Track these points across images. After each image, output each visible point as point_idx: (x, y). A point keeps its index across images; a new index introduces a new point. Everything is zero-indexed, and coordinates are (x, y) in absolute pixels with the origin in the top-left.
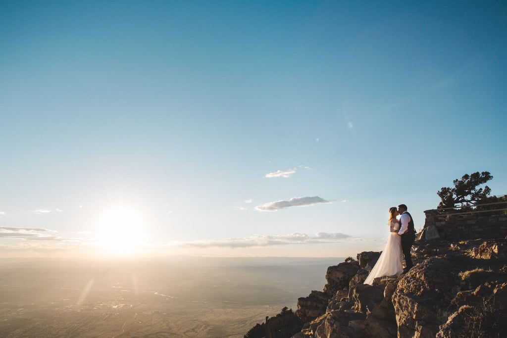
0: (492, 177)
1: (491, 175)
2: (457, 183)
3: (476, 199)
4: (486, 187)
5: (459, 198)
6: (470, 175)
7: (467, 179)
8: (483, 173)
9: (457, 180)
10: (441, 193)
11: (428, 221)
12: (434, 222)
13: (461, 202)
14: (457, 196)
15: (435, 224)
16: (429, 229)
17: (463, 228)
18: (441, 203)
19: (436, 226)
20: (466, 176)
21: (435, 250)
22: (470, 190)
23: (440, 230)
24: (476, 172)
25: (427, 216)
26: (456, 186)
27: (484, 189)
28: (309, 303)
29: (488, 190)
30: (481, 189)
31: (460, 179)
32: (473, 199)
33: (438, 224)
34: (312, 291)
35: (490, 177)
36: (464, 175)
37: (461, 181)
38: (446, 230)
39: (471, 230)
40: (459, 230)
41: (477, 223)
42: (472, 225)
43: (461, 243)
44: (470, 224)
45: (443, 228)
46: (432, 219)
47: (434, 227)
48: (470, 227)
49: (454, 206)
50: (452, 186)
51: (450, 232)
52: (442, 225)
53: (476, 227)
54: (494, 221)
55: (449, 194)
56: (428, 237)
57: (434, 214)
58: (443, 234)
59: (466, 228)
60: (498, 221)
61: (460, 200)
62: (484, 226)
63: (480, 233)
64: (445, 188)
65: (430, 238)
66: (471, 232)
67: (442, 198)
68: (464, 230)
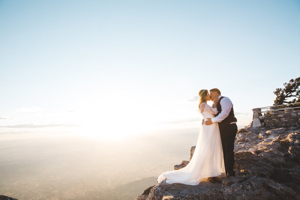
2: (286, 85)
5: (288, 94)
6: (294, 79)
7: (293, 81)
9: (286, 83)
10: (276, 92)
11: (255, 115)
12: (258, 116)
13: (290, 96)
14: (286, 93)
15: (258, 118)
16: (255, 120)
17: (276, 119)
18: (277, 98)
19: (259, 118)
20: (292, 80)
21: (247, 139)
22: (296, 88)
23: (262, 121)
24: (298, 77)
25: (254, 113)
26: (286, 87)
31: (288, 82)
32: (297, 94)
33: (260, 117)
34: (183, 161)
36: (291, 80)
37: (289, 84)
38: (265, 121)
39: (281, 121)
40: (273, 121)
41: (284, 117)
42: (281, 117)
43: (267, 132)
44: (280, 117)
45: (263, 120)
46: (257, 114)
47: (258, 119)
48: (280, 119)
49: (285, 100)
50: (283, 87)
51: (268, 122)
52: (263, 118)
53: (284, 119)
54: (295, 115)
55: (281, 92)
56: (254, 126)
57: (258, 111)
58: (263, 123)
59: (277, 119)
60: (297, 115)
61: (289, 95)
62: (288, 118)
63: (286, 122)
64: (279, 89)
65: (255, 126)
66: (281, 122)
67: (277, 95)
68: (276, 121)
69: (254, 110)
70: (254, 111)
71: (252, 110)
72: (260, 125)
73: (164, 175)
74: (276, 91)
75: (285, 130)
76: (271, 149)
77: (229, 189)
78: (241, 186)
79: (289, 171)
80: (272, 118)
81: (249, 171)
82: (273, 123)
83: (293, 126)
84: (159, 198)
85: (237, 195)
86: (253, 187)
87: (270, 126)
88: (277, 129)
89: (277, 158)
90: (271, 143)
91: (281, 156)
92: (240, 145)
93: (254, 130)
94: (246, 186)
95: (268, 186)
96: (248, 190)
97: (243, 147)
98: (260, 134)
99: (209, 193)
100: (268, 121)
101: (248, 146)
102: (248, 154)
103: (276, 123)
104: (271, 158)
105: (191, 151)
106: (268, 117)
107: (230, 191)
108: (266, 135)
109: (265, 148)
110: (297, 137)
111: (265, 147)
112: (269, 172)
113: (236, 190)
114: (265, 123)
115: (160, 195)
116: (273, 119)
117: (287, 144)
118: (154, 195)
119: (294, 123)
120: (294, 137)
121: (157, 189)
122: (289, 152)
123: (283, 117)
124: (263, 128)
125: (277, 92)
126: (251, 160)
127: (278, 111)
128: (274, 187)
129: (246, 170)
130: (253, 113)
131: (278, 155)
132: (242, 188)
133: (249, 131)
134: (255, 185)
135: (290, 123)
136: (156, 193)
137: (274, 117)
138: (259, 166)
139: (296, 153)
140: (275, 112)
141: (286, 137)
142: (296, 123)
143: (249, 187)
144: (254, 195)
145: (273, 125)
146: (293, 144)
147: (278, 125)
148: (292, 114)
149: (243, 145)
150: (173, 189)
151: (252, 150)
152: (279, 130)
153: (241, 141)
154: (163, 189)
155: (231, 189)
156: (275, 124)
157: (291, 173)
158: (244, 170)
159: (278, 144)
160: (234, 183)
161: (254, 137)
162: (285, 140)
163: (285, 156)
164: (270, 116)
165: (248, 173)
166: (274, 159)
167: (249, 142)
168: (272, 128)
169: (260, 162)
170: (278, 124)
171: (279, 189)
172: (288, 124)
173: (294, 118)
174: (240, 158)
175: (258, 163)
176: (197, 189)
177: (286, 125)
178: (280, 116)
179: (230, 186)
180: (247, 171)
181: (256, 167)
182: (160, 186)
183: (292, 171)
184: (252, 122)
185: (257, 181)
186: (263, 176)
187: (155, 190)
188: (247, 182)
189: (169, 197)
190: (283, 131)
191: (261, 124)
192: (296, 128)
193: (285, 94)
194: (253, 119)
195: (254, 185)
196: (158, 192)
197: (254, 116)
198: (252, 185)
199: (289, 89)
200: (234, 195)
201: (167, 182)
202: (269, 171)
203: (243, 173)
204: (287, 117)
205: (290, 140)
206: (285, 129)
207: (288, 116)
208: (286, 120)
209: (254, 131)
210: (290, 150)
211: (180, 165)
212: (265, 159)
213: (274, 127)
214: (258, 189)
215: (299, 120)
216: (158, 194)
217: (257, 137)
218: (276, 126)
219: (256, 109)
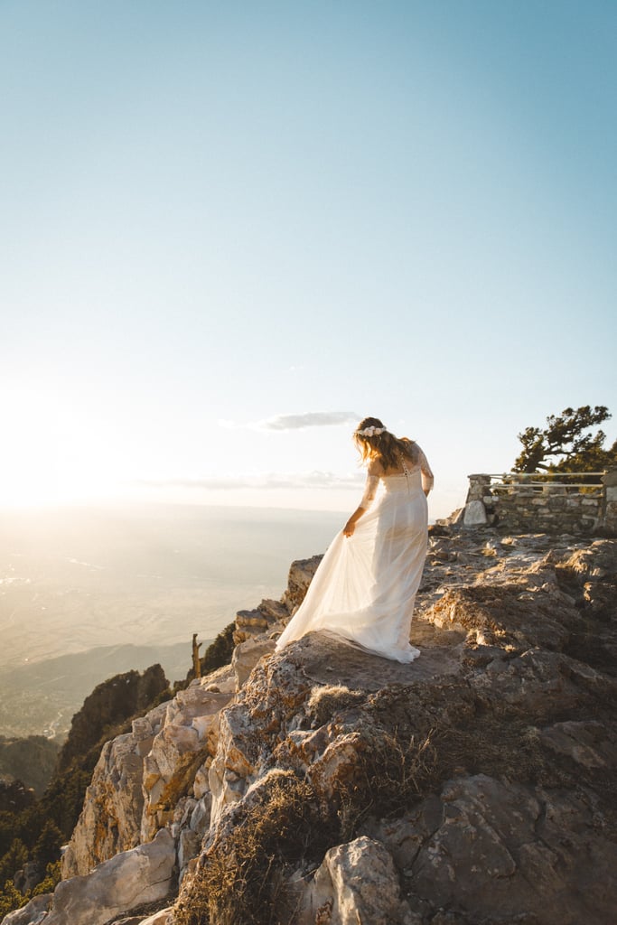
0: (611, 415)
1: (608, 412)
2: (553, 422)
3: (580, 451)
4: (600, 431)
5: (552, 447)
6: (575, 409)
7: (570, 415)
8: (597, 408)
9: (553, 416)
10: (524, 436)
11: (472, 493)
12: (481, 496)
13: (556, 453)
14: (550, 443)
15: (482, 500)
16: (472, 506)
17: (525, 510)
18: (523, 453)
19: (483, 503)
20: (569, 412)
21: (454, 553)
22: (574, 434)
23: (489, 510)
24: (585, 406)
25: (472, 485)
26: (551, 427)
27: (595, 435)
28: (254, 621)
29: (601, 435)
30: (590, 435)
31: (558, 415)
32: (575, 450)
33: (487, 500)
34: (263, 600)
35: (607, 415)
36: (566, 409)
37: (561, 419)
38: (498, 510)
39: (538, 515)
40: (518, 513)
41: (548, 505)
42: (539, 506)
43: (505, 541)
44: (537, 505)
45: (493, 507)
46: (479, 489)
47: (480, 503)
48: (536, 510)
49: (542, 460)
50: (545, 426)
51: (504, 516)
52: (493, 502)
53: (546, 511)
54: (575, 504)
55: (537, 439)
56: (468, 521)
57: (483, 482)
58: (492, 517)
59: (529, 510)
60: (581, 504)
61: (554, 450)
62: (557, 510)
63: (550, 521)
64: (532, 429)
65: (470, 523)
66: (537, 518)
67: (526, 444)
68: (526, 514)
69: (472, 478)
70: (473, 481)
71: (468, 477)
72: (482, 520)
74: (524, 433)
75: (550, 540)
76: (544, 586)
77: (484, 675)
78: (511, 667)
79: (602, 641)
80: (516, 505)
81: (518, 635)
82: (517, 519)
83: (566, 532)
84: (296, 691)
85: (504, 690)
86: (539, 672)
87: (509, 525)
88: (528, 536)
90: (534, 570)
92: (438, 567)
93: (468, 531)
94: (524, 669)
95: (572, 672)
96: (529, 679)
97: (449, 575)
98: (488, 545)
99: (440, 681)
100: (504, 512)
101: (460, 571)
103: (524, 520)
105: (291, 573)
106: (507, 500)
107: (487, 681)
108: (504, 549)
109: (523, 581)
110: (596, 560)
112: (562, 641)
113: (500, 679)
114: (497, 517)
116: (520, 509)
119: (570, 525)
120: (589, 561)
121: (280, 669)
122: (586, 595)
123: (544, 507)
124: (491, 530)
125: (527, 438)
127: (529, 488)
128: (585, 676)
129: (510, 632)
130: (469, 486)
131: (565, 603)
132: (515, 674)
133: (454, 535)
134: (544, 667)
135: (560, 523)
137: (521, 503)
138: (535, 624)
139: (602, 601)
140: (523, 490)
141: (567, 559)
142: (575, 525)
143: (531, 672)
144: (546, 692)
145: (517, 523)
146: (585, 578)
147: (529, 525)
148: (568, 501)
149: (447, 570)
152: (534, 539)
153: (438, 559)
155: (489, 674)
156: (521, 522)
157: (607, 646)
158: (503, 632)
159: (553, 575)
160: (492, 660)
161: (472, 552)
162: (564, 566)
163: (576, 605)
164: (513, 501)
165: (515, 638)
166: (560, 610)
167: (461, 562)
168: (514, 531)
169: (534, 614)
170: (530, 522)
171: (594, 679)
172: (555, 527)
173: (571, 511)
175: (531, 616)
177: (550, 527)
178: (537, 503)
179: (484, 667)
180: (512, 635)
181: (531, 626)
182: (287, 661)
184: (465, 509)
185: (546, 660)
189: (334, 688)
190: (545, 542)
191: (487, 518)
192: (573, 537)
193: (546, 444)
194: (467, 502)
195: (541, 669)
196: (288, 676)
197: (469, 494)
198: (535, 669)
199: (559, 433)
200: (498, 690)
202: (560, 637)
203: (503, 639)
204: (556, 508)
205: (579, 567)
206: (549, 537)
207: (557, 505)
208: (551, 516)
209: (468, 535)
210: (588, 592)
211: (254, 611)
212: (543, 609)
213: (519, 531)
214: (553, 677)
215: (581, 518)
216: (289, 683)
217: (477, 552)
218: (525, 528)
219: (479, 475)
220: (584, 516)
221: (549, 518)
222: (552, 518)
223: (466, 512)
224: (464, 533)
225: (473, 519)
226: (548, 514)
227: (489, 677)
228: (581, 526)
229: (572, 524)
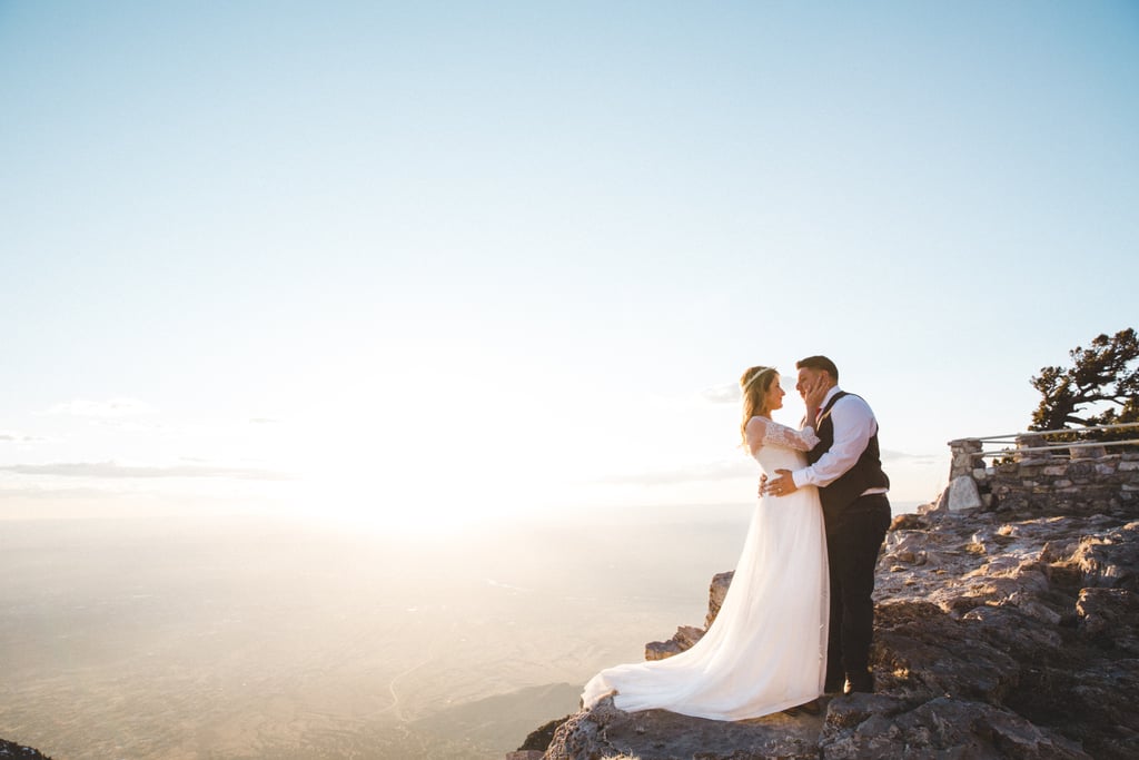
2: (1081, 357)
3: (1129, 393)
5: (1084, 391)
6: (1112, 335)
7: (1105, 343)
9: (1079, 349)
10: (1040, 380)
11: (957, 465)
12: (969, 469)
14: (1079, 386)
15: (971, 475)
16: (958, 484)
17: (1035, 484)
18: (1043, 404)
19: (973, 478)
20: (1103, 339)
21: (923, 553)
22: (1115, 370)
23: (983, 488)
24: (1126, 329)
25: (956, 455)
26: (1079, 364)
31: (1087, 346)
32: (1120, 393)
33: (978, 473)
34: (680, 628)
36: (1097, 337)
37: (1091, 352)
38: (995, 487)
39: (1054, 489)
40: (1026, 490)
41: (1068, 475)
42: (1054, 477)
43: (1002, 531)
44: (1051, 476)
45: (988, 483)
46: (965, 460)
47: (968, 479)
48: (1051, 483)
49: (1073, 411)
50: (1069, 364)
51: (1006, 494)
52: (987, 475)
53: (1066, 483)
54: (1108, 470)
55: (1059, 382)
56: (954, 506)
57: (971, 449)
58: (988, 498)
59: (1041, 484)
60: (1117, 470)
61: (1088, 394)
62: (1083, 481)
63: (1073, 497)
64: (1051, 369)
65: (959, 507)
66: (1054, 494)
67: (1044, 391)
68: (1037, 490)
69: (954, 445)
70: (957, 450)
71: (949, 444)
72: (975, 502)
73: (607, 679)
74: (1040, 375)
75: (1070, 526)
76: (1011, 597)
77: (849, 740)
78: (895, 729)
79: (1074, 682)
80: (1021, 478)
81: (927, 675)
82: (1025, 498)
83: (1099, 511)
86: (939, 735)
87: (1013, 508)
88: (1039, 521)
89: (1034, 632)
90: (1013, 574)
91: (1048, 624)
92: (898, 574)
93: (954, 520)
94: (913, 729)
95: (996, 733)
96: (918, 745)
97: (909, 584)
98: (974, 537)
99: (776, 749)
100: (1006, 489)
101: (927, 579)
102: (927, 611)
103: (1034, 498)
104: (1009, 628)
105: (712, 590)
106: (1008, 472)
107: (851, 749)
108: (996, 542)
109: (989, 591)
110: (1113, 554)
111: (991, 585)
112: (1001, 683)
113: (873, 745)
114: (995, 497)
115: (591, 751)
116: (1027, 483)
117: (1073, 578)
118: (569, 749)
119: (1104, 502)
120: (1100, 555)
122: (1079, 608)
123: (1062, 478)
124: (986, 516)
125: (1044, 382)
126: (935, 633)
127: (1044, 451)
128: (1016, 740)
129: (916, 672)
130: (950, 456)
131: (1038, 621)
132: (897, 738)
133: (933, 526)
134: (947, 727)
135: (1089, 500)
136: (573, 742)
137: (1028, 474)
138: (964, 657)
139: (1103, 614)
140: (1035, 456)
141: (1070, 554)
142: (1112, 501)
143: (924, 735)
145: (1025, 503)
146: (1095, 581)
147: (1042, 505)
148: (1097, 467)
149: (908, 578)
150: (640, 733)
151: (940, 598)
152: (1046, 526)
153: (902, 562)
154: (600, 728)
155: (857, 739)
156: (1031, 502)
157: (1081, 689)
158: (906, 672)
159: (1041, 578)
160: (868, 716)
161: (952, 548)
162: (1065, 565)
163: (1062, 623)
164: (1016, 472)
165: (923, 681)
166: (1020, 634)
167: (932, 564)
168: (1018, 515)
169: (968, 641)
170: (1044, 501)
171: (1033, 745)
172: (1082, 505)
173: (1103, 481)
174: (895, 626)
175: (963, 645)
176: (728, 735)
177: (1074, 505)
178: (1051, 473)
179: (854, 727)
180: (918, 676)
181: (954, 661)
182: (589, 719)
183: (1084, 683)
184: (948, 490)
185: (954, 715)
186: (976, 694)
187: (572, 733)
188: (918, 715)
189: (626, 759)
190: (1062, 529)
191: (981, 499)
192: (1109, 519)
193: (1073, 387)
194: (951, 479)
195: (942, 729)
196: (584, 740)
197: (953, 468)
198: (933, 729)
199: (1092, 371)
201: (619, 703)
202: (1001, 677)
203: (902, 682)
204: (1079, 479)
205: (1086, 565)
206: (1069, 521)
207: (1081, 473)
208: (1074, 490)
209: (953, 525)
210: (1082, 604)
211: (668, 643)
212: (990, 634)
213: (1027, 514)
214: (958, 742)
215: (1121, 490)
217: (961, 548)
218: (1038, 509)
219: (964, 440)
220: (1125, 487)
221: (1071, 494)
222: (1076, 493)
223: (951, 494)
224: (948, 523)
225: (961, 501)
226: (1069, 487)
227: (855, 743)
228: (1121, 502)
229: (1108, 499)
